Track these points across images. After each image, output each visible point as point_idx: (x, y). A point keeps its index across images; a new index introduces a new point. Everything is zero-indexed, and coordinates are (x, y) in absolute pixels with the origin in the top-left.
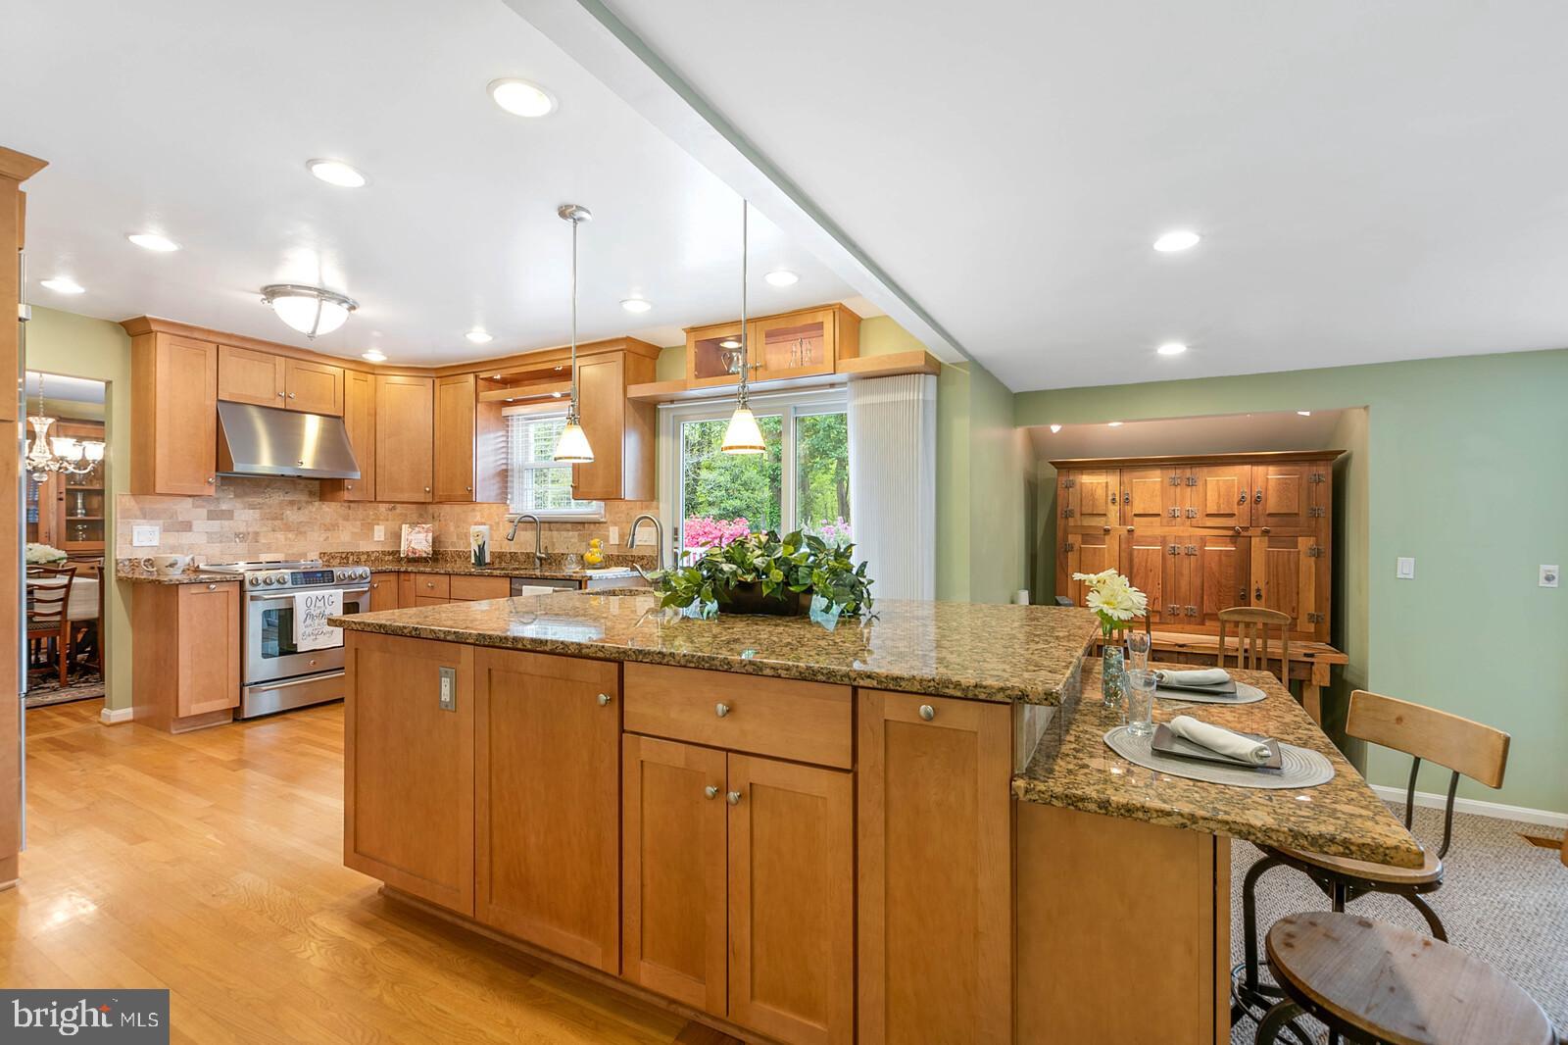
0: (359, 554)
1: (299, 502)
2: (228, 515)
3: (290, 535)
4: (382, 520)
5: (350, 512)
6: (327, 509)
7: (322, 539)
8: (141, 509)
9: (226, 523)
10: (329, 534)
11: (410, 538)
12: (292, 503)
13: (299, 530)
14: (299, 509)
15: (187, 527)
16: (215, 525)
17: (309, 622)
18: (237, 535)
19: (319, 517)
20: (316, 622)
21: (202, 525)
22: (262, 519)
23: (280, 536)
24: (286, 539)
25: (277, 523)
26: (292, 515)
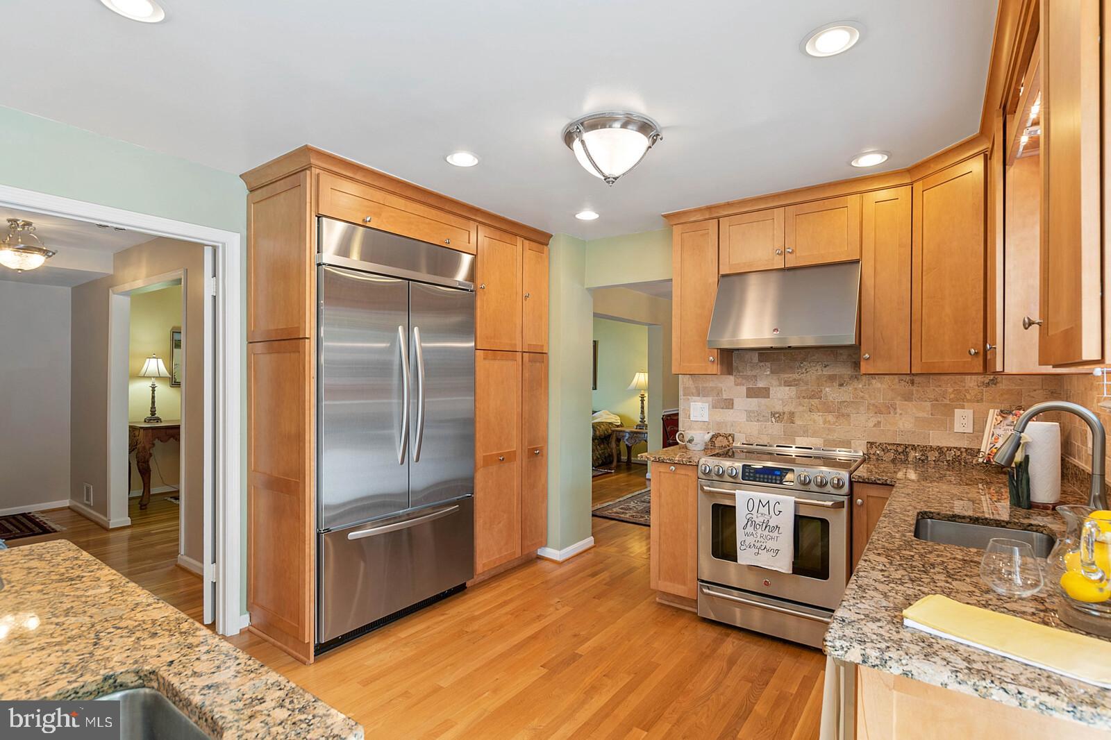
0: (925, 449)
1: (841, 376)
2: (764, 393)
3: (830, 418)
4: (968, 401)
5: (914, 388)
6: (879, 385)
7: (871, 424)
8: (697, 388)
9: (763, 401)
10: (881, 418)
11: (998, 432)
12: (832, 378)
13: (840, 412)
14: (841, 385)
15: (729, 404)
16: (754, 402)
17: (750, 529)
18: (773, 414)
19: (867, 396)
20: (759, 531)
21: (743, 403)
22: (799, 398)
23: (818, 418)
24: (825, 422)
25: (815, 402)
26: (832, 393)
